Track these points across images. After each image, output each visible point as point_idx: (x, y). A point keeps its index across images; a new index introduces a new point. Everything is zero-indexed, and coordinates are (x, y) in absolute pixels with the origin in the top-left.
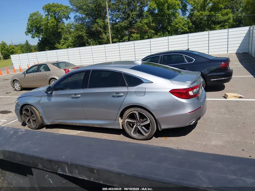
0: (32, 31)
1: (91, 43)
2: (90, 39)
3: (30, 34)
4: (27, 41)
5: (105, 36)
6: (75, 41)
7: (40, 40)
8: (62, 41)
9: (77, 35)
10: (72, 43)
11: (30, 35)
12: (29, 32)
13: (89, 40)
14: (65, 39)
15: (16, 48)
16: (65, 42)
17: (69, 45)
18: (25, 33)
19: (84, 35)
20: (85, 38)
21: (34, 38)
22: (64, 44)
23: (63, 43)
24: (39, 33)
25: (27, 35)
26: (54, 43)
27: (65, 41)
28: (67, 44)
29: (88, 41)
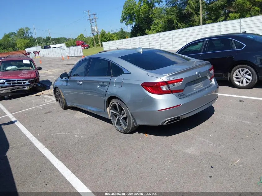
0: (126, 19)
1: (181, 27)
2: (180, 22)
3: (124, 21)
4: (122, 28)
5: (198, 18)
6: (165, 26)
7: (133, 27)
8: (152, 27)
9: (167, 19)
10: (162, 28)
11: (124, 23)
12: (123, 19)
13: (179, 24)
14: (155, 25)
15: (113, 36)
16: (155, 28)
17: (159, 30)
18: (120, 20)
19: (174, 19)
20: (175, 22)
21: (128, 25)
22: (153, 30)
23: (153, 28)
24: (132, 20)
25: (122, 22)
26: (145, 30)
27: (155, 26)
28: (157, 30)
29: (177, 25)
